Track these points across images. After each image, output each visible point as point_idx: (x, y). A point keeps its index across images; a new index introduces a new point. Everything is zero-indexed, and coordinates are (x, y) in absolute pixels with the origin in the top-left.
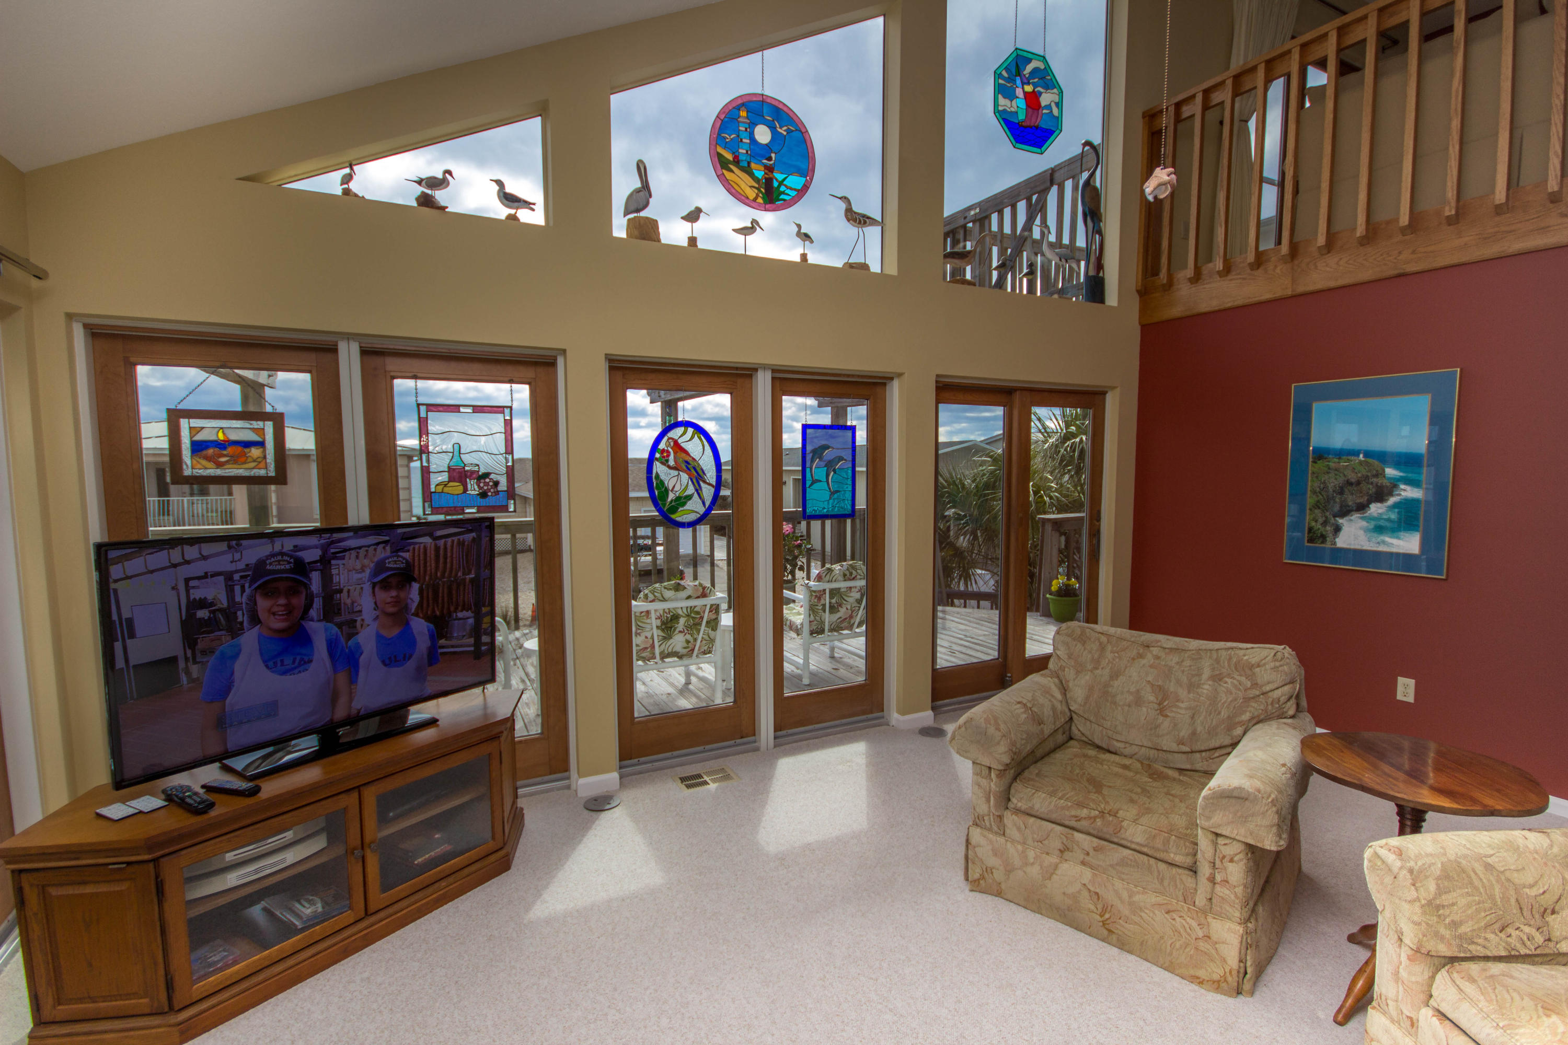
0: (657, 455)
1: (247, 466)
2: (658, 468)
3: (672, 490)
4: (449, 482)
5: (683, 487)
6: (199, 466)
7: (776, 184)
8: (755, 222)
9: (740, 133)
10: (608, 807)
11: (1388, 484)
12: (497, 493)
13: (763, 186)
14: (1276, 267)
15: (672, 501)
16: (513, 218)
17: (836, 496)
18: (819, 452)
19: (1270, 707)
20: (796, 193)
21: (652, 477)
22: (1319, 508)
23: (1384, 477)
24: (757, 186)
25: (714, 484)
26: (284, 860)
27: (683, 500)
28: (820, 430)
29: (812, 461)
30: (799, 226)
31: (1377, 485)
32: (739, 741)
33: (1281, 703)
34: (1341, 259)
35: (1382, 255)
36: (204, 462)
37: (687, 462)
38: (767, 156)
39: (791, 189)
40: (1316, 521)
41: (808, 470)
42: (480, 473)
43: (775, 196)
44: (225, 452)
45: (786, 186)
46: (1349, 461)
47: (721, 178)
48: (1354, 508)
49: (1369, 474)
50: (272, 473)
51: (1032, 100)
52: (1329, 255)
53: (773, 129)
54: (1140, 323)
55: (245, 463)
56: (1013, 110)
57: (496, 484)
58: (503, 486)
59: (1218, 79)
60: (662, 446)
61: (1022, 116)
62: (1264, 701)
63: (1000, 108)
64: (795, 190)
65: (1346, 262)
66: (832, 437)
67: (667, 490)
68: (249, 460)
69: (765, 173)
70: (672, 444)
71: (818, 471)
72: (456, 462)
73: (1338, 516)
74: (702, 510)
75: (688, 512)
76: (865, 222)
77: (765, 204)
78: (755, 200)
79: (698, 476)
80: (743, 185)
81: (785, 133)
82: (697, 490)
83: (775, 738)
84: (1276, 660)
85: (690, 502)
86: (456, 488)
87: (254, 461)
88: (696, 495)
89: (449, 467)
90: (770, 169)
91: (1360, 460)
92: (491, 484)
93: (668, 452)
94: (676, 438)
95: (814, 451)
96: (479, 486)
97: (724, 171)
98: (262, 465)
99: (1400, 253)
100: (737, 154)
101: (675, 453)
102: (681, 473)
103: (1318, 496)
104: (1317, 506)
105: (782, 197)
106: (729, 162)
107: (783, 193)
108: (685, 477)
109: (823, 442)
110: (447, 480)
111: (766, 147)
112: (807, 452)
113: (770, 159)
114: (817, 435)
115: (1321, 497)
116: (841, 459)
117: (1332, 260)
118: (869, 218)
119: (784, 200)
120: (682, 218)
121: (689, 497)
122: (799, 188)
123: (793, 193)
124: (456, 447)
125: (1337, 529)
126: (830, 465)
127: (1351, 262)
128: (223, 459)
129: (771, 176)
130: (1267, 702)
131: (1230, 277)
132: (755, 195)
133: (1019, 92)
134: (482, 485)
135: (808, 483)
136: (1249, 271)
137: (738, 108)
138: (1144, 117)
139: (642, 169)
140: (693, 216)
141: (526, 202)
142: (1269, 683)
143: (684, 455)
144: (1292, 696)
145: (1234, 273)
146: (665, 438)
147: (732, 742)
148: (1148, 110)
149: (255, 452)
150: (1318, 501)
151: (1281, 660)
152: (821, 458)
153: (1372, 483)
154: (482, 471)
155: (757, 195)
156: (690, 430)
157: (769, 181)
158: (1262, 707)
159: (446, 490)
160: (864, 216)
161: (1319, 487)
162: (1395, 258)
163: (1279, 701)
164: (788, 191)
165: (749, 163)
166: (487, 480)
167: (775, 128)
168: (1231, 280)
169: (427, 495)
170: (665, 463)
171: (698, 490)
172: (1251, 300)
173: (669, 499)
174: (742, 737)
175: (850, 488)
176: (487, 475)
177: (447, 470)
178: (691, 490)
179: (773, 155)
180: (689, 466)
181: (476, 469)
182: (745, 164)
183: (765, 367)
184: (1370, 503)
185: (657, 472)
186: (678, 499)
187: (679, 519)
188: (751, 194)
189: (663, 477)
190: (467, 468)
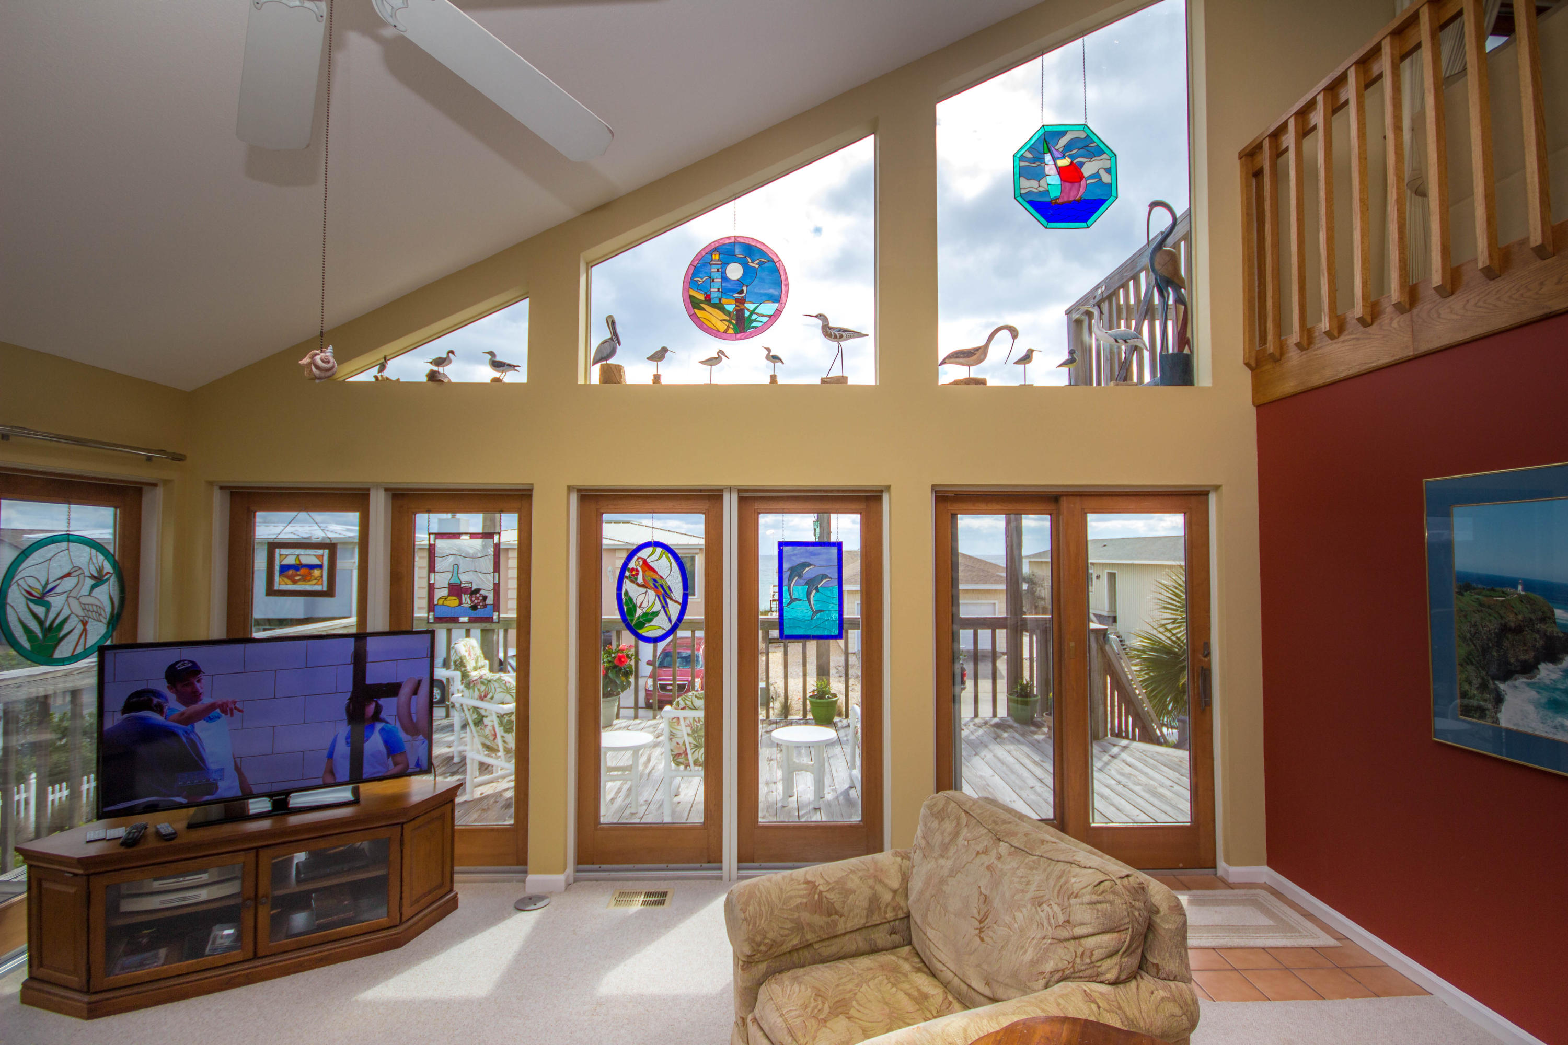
0: (627, 574)
1: (311, 583)
2: (628, 585)
3: (640, 607)
4: (449, 596)
5: (650, 604)
6: (283, 583)
7: (747, 314)
8: (721, 352)
9: (713, 274)
10: (532, 907)
11: (1561, 635)
12: (485, 606)
13: (734, 318)
14: (1392, 319)
15: (639, 616)
16: (496, 380)
17: (818, 615)
18: (797, 570)
19: (1078, 960)
20: (767, 319)
21: (621, 594)
22: (1472, 663)
23: (1555, 622)
24: (728, 318)
25: (681, 601)
26: (195, 897)
27: (649, 617)
28: (799, 548)
29: (791, 579)
30: (768, 350)
31: (1545, 634)
32: (705, 865)
33: (1094, 958)
34: (1468, 301)
35: (1518, 290)
36: (286, 580)
37: (655, 580)
38: (739, 289)
39: (763, 316)
40: (1470, 683)
41: (785, 588)
42: (473, 589)
43: (746, 324)
44: (299, 573)
45: (757, 314)
46: (1505, 594)
47: (693, 317)
48: (1519, 668)
49: (1533, 617)
50: (325, 589)
51: (1071, 175)
52: (1453, 297)
53: (745, 265)
54: (1254, 404)
55: (309, 581)
56: (1041, 189)
57: (485, 598)
58: (490, 601)
59: (1309, 97)
60: (632, 565)
61: (1055, 193)
62: (1072, 949)
63: (1023, 191)
64: (767, 316)
65: (1475, 305)
66: (814, 554)
67: (635, 607)
68: (313, 578)
69: (737, 306)
70: (641, 563)
71: (797, 590)
72: (455, 580)
73: (1499, 679)
74: (668, 627)
75: (654, 628)
76: (841, 336)
77: (736, 334)
78: (725, 332)
79: (664, 594)
80: (714, 320)
81: (757, 266)
82: (663, 607)
83: (739, 869)
84: (1095, 893)
85: (656, 619)
86: (453, 601)
87: (315, 579)
88: (662, 611)
89: (449, 584)
90: (741, 302)
91: (1519, 595)
92: (481, 598)
93: (637, 570)
94: (645, 557)
95: (792, 569)
96: (471, 600)
97: (696, 311)
98: (320, 582)
99: (1542, 284)
100: (708, 293)
101: (644, 572)
102: (649, 590)
103: (1468, 645)
104: (1468, 660)
105: (754, 324)
106: (702, 302)
107: (755, 321)
108: (652, 594)
109: (803, 560)
110: (447, 594)
111: (737, 282)
112: (784, 570)
113: (741, 292)
114: (796, 552)
115: (1472, 646)
116: (824, 576)
117: (1456, 302)
118: (846, 331)
119: (756, 327)
120: (648, 359)
121: (656, 614)
122: (772, 313)
123: (765, 319)
124: (456, 567)
125: (1499, 699)
126: (812, 584)
127: (1480, 304)
128: (297, 578)
129: (742, 307)
130: (1075, 952)
131: (1342, 338)
132: (726, 327)
133: (1050, 169)
134: (473, 599)
135: (785, 601)
136: (1361, 328)
137: (711, 253)
138: (1240, 158)
139: (611, 323)
140: (659, 356)
141: (509, 365)
142: (1081, 924)
143: (652, 573)
144: (1117, 952)
145: (1346, 333)
146: (636, 558)
147: (698, 865)
148: (1243, 150)
149: (316, 572)
150: (1470, 653)
151: (1100, 894)
152: (800, 576)
153: (1538, 631)
154: (474, 588)
155: (728, 327)
156: (659, 550)
157: (740, 313)
158: (1067, 957)
159: (446, 603)
160: (840, 330)
161: (1470, 632)
162: (1537, 293)
163: (1092, 954)
164: (760, 319)
165: (720, 300)
166: (478, 595)
167: (747, 263)
168: (1343, 342)
169: (431, 607)
170: (634, 581)
171: (665, 607)
172: (1367, 366)
173: (637, 615)
174: (709, 862)
175: (837, 607)
176: (478, 591)
177: (447, 586)
178: (658, 606)
179: (745, 288)
180: (657, 584)
181: (470, 585)
182: (717, 301)
183: (731, 489)
184: (1539, 663)
185: (626, 590)
186: (646, 614)
187: (645, 634)
188: (722, 327)
189: (631, 594)
190: (463, 585)
